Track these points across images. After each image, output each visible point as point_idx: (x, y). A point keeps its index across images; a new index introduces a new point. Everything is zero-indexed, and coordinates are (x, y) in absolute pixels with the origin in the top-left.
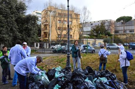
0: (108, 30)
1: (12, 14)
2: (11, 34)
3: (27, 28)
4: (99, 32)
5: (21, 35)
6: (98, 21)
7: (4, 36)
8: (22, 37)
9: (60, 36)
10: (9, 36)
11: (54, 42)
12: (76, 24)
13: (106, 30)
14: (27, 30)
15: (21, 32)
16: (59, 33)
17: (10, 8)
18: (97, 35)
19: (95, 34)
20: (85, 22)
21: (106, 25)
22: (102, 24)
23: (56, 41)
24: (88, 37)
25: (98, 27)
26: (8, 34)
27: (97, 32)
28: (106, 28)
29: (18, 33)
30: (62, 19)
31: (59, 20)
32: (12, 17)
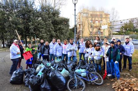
0: (136, 27)
1: (50, 18)
2: (48, 33)
3: (60, 28)
4: (128, 29)
5: (55, 34)
6: (128, 19)
7: (44, 34)
8: (56, 35)
9: (91, 33)
10: (47, 35)
11: (87, 38)
12: (106, 23)
13: (135, 27)
14: (60, 29)
15: (56, 31)
16: (91, 31)
17: (48, 14)
18: (125, 32)
19: (124, 31)
20: (113, 21)
21: (134, 22)
22: (131, 22)
23: (89, 37)
24: (117, 33)
25: (126, 25)
26: (46, 33)
27: (126, 29)
28: (135, 25)
29: (53, 32)
30: (93, 19)
31: (91, 20)
32: (49, 21)
